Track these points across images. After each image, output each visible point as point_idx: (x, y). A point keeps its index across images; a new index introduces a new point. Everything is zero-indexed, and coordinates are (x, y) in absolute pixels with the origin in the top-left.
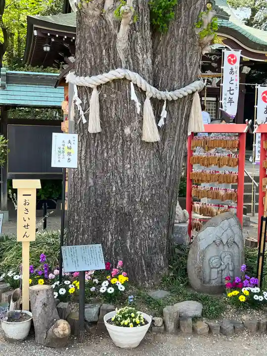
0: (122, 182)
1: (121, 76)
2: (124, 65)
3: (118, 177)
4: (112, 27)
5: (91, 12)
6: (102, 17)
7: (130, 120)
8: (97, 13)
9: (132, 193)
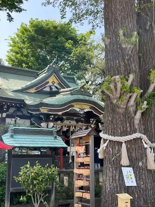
0: (140, 192)
1: (138, 137)
2: (138, 131)
3: (138, 189)
4: (132, 113)
5: (122, 106)
6: (127, 109)
7: (142, 159)
8: (125, 107)
9: (145, 198)
